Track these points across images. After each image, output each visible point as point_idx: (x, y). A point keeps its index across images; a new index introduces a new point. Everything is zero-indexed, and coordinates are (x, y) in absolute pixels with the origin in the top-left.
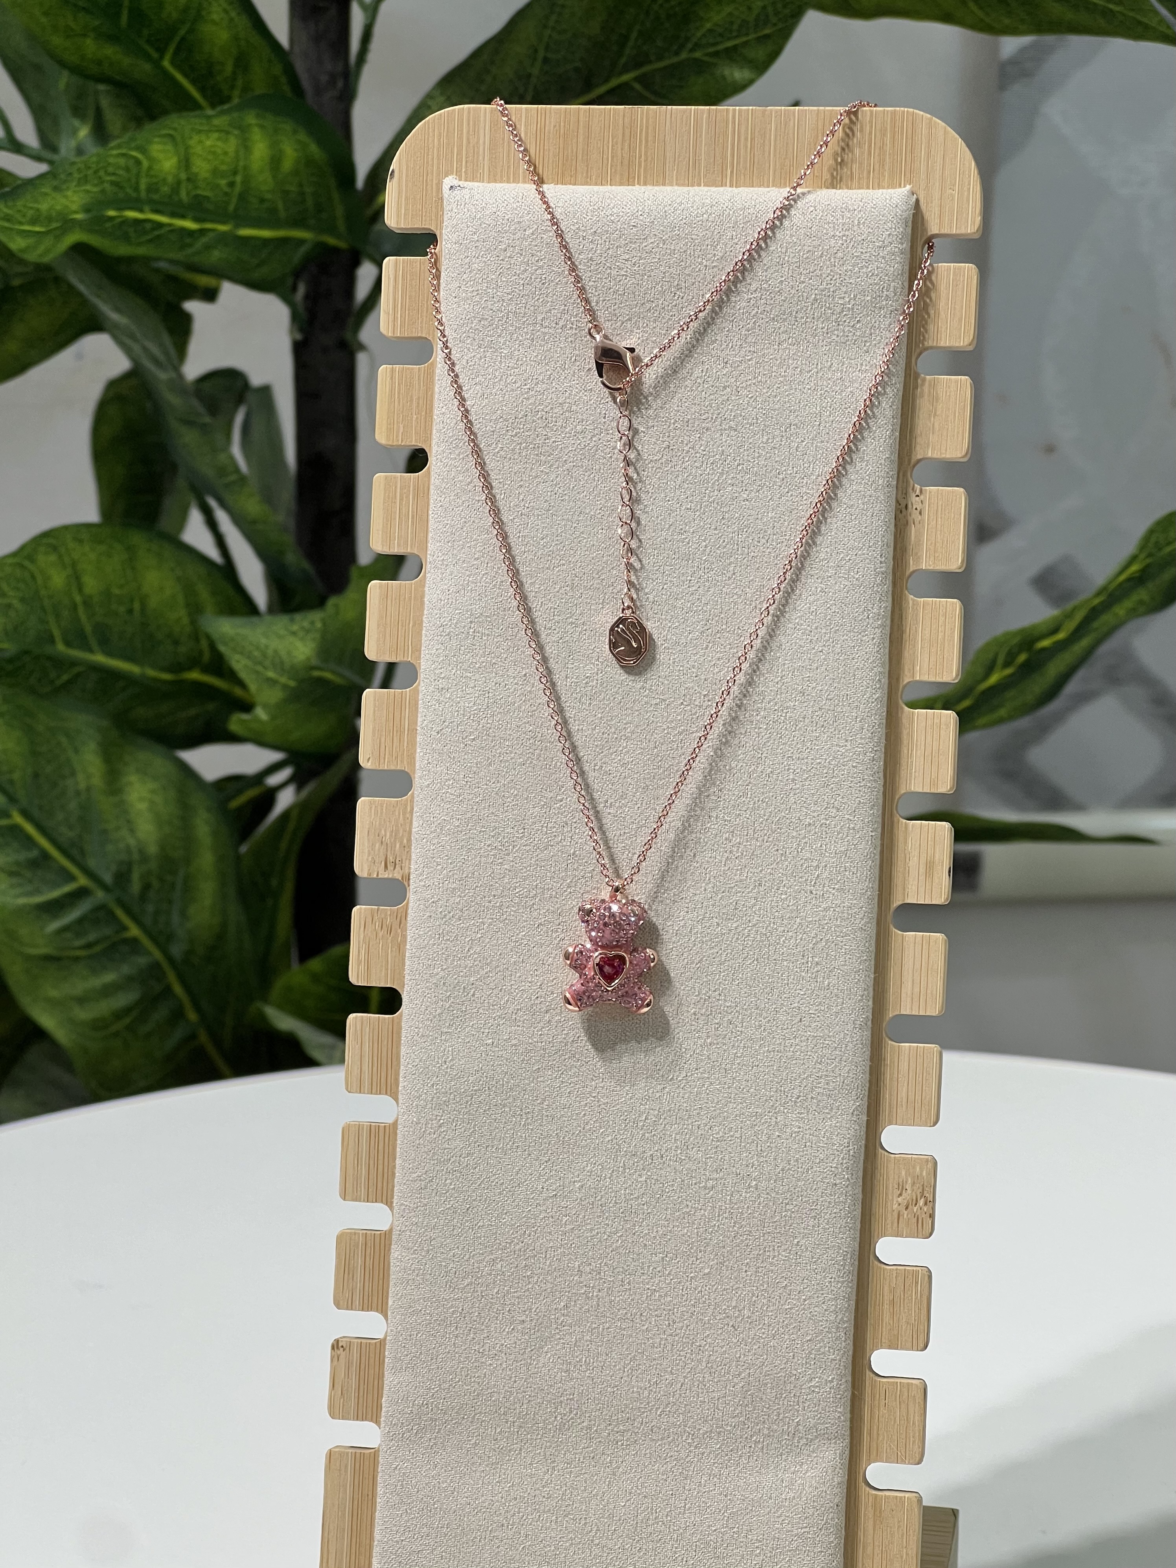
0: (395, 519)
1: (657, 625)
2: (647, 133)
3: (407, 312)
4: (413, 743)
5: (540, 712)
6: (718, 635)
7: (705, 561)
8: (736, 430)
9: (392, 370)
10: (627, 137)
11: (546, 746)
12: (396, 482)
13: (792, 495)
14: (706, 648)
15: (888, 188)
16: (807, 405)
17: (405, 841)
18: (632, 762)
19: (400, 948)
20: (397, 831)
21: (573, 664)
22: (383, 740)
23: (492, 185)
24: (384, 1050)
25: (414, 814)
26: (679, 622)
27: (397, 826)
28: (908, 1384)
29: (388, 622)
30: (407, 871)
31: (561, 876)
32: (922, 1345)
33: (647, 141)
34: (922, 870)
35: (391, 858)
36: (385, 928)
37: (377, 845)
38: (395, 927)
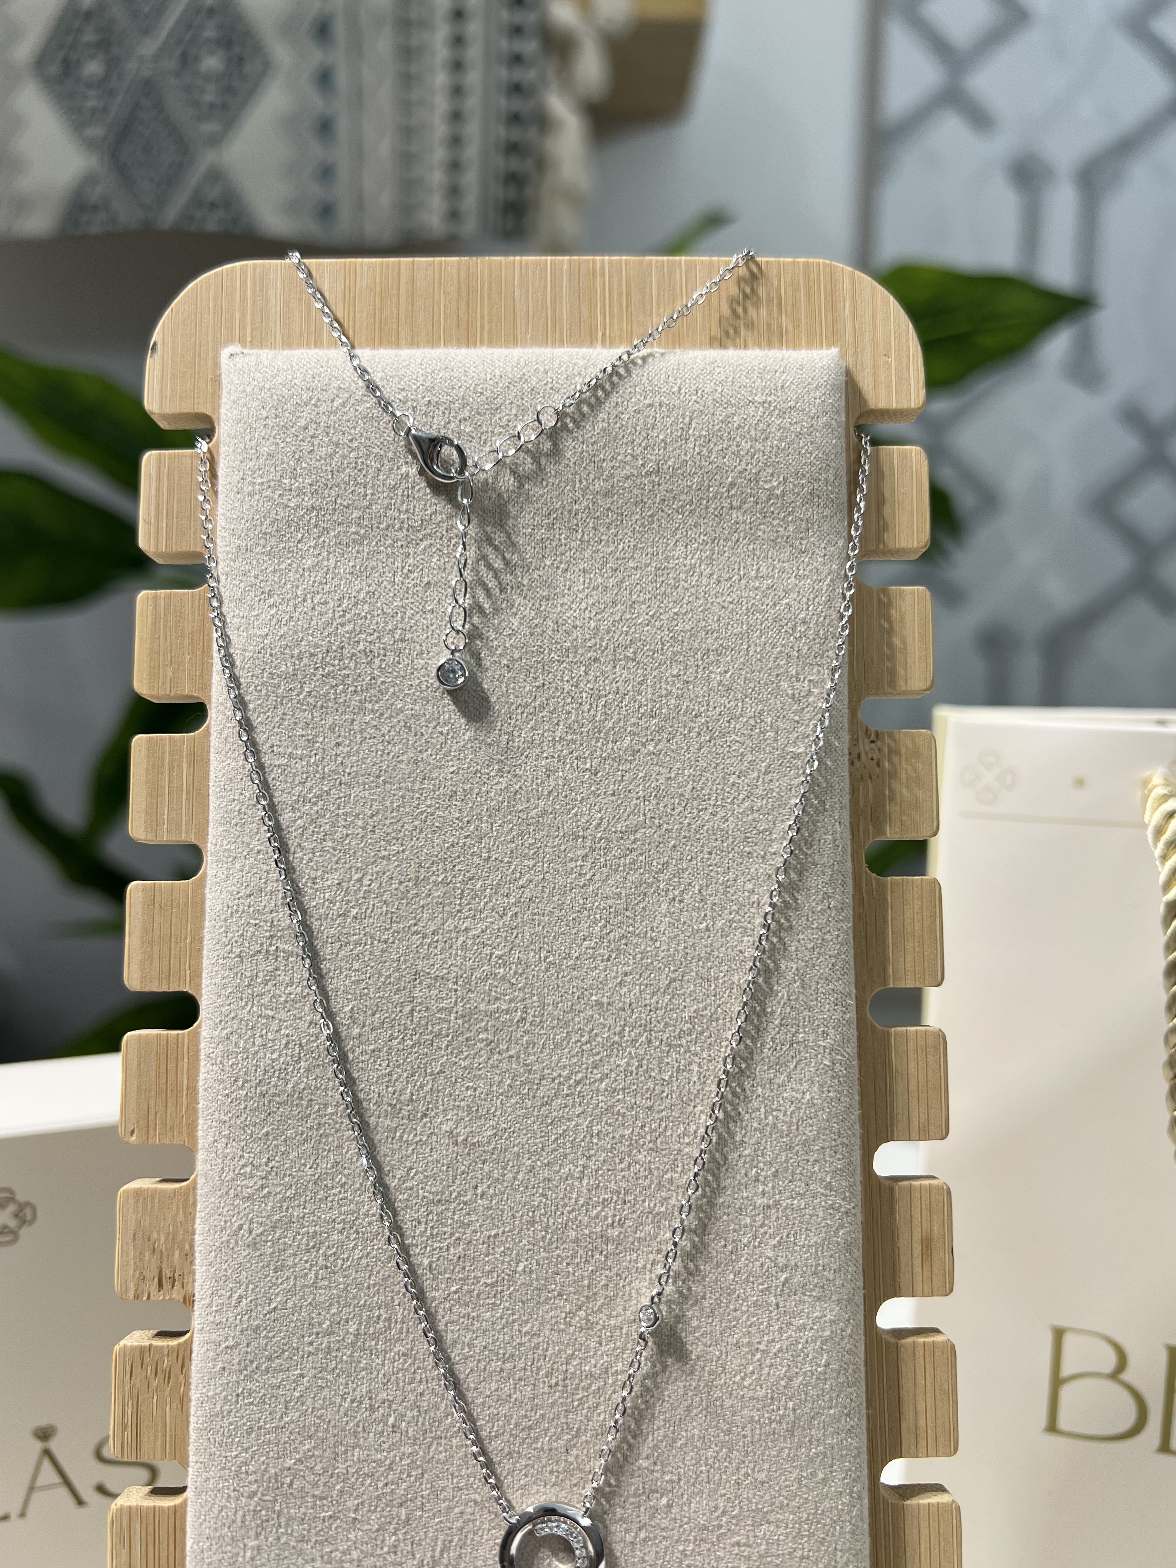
0: (163, 795)
2: (490, 290)
3: (175, 520)
4: (193, 1110)
9: (156, 598)
10: (464, 294)
12: (164, 746)
14: (608, 960)
17: (187, 1247)
19: (183, 1406)
20: (175, 1233)
22: (152, 1102)
23: (287, 352)
25: (198, 1215)
27: (174, 1225)
29: (156, 938)
30: (190, 1292)
33: (490, 298)
34: (917, 1252)
35: (167, 1273)
36: (160, 1375)
37: (147, 1254)
38: (176, 1370)
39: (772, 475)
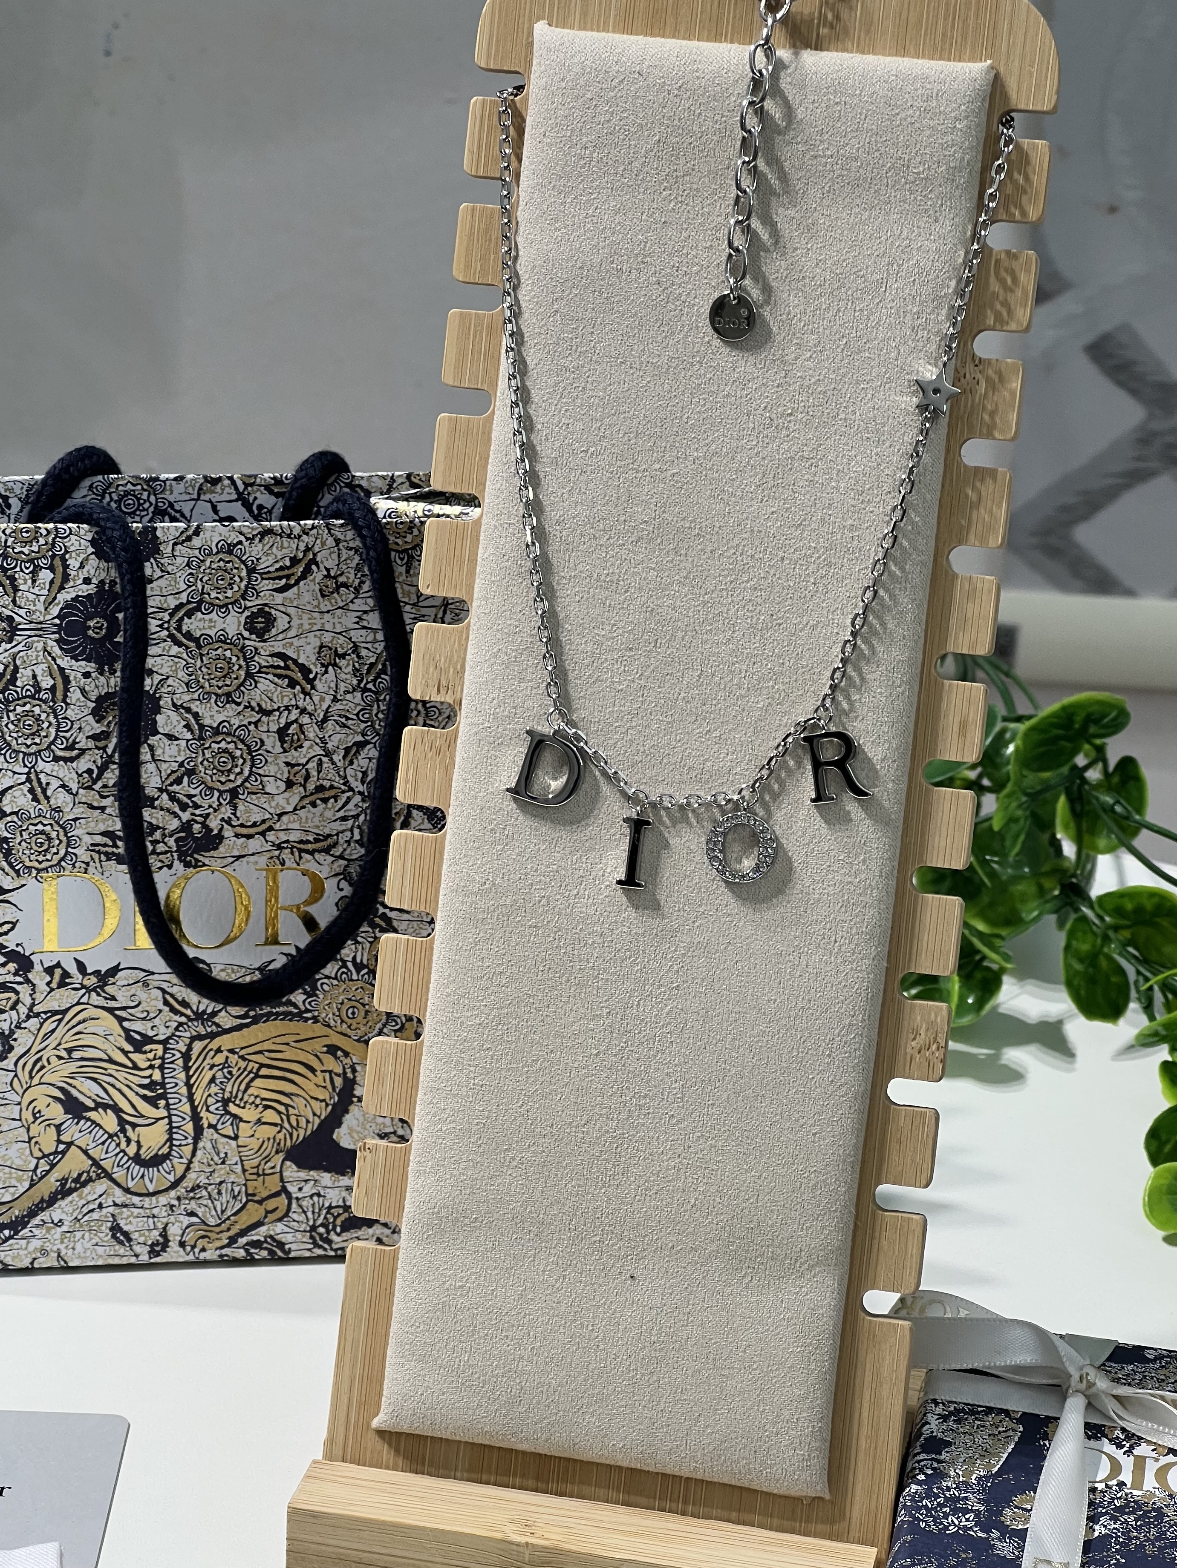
0: (468, 355)
4: (472, 574)
9: (473, 209)
12: (471, 319)
14: (761, 502)
15: (969, 61)
17: (459, 667)
19: (448, 770)
20: (452, 656)
22: (443, 568)
23: (582, 33)
24: (426, 867)
25: (470, 643)
27: (452, 652)
28: (909, 1218)
29: (455, 455)
30: (459, 697)
32: (924, 1182)
34: (956, 729)
35: (444, 683)
36: (434, 749)
37: (431, 669)
38: (444, 748)
39: (920, 163)
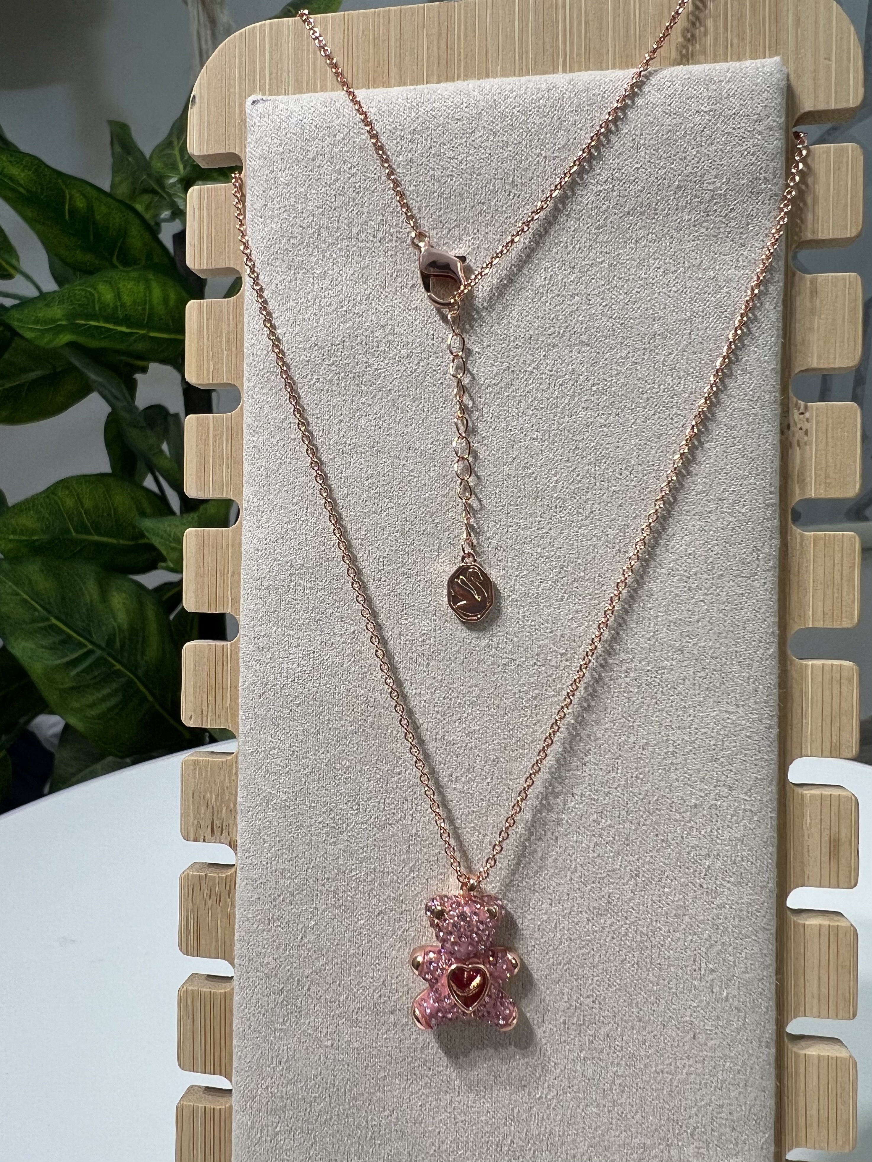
1: (501, 573)
3: (213, 243)
5: (372, 674)
6: (576, 585)
7: (557, 498)
8: (588, 345)
10: (443, 35)
11: (380, 712)
13: (659, 418)
16: (674, 311)
18: (479, 730)
21: (406, 619)
26: (527, 570)
31: (402, 858)
